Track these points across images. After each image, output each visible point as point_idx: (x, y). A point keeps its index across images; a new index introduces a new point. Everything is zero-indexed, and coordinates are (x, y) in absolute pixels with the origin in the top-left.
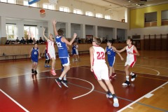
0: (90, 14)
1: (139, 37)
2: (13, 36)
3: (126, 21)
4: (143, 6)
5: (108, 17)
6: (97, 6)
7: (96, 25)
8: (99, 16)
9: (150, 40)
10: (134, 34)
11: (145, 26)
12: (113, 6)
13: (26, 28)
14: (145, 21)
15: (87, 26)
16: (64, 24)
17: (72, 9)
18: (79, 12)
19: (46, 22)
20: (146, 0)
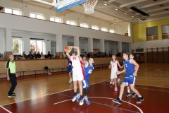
1: (142, 50)
3: (129, 35)
4: (145, 21)
5: (112, 31)
6: (102, 20)
7: (103, 38)
8: (104, 30)
9: (152, 53)
11: (148, 39)
12: (117, 20)
14: (147, 35)
15: (94, 40)
16: (72, 37)
17: (79, 23)
18: (85, 26)
19: (55, 36)
20: (148, 15)
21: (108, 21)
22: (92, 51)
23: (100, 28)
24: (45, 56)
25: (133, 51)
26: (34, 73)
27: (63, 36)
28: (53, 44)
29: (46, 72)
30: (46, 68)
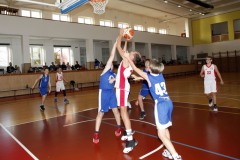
0: (139, 28)
1: (205, 55)
2: (39, 61)
3: (187, 36)
4: (208, 16)
5: (163, 32)
6: (149, 17)
7: (149, 42)
8: (152, 30)
9: (221, 58)
10: (199, 52)
11: (213, 40)
12: (170, 16)
13: (57, 50)
14: (213, 35)
15: (137, 44)
16: (107, 42)
17: (116, 23)
19: (83, 41)
20: (212, 7)
21: (157, 18)
24: (73, 67)
25: (193, 57)
27: (94, 41)
28: (83, 52)
30: (72, 83)
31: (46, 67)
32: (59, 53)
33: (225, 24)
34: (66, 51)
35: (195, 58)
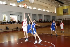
0: (40, 9)
1: (61, 19)
2: (5, 20)
3: (56, 13)
4: (62, 6)
5: (48, 11)
6: (43, 6)
7: (43, 14)
8: (44, 10)
9: (66, 20)
10: (59, 18)
11: (64, 14)
12: (50, 6)
15: (39, 15)
17: (32, 7)
18: (35, 9)
19: (21, 13)
20: (64, 3)
21: (46, 6)
22: (38, 20)
23: (42, 10)
24: (17, 22)
25: (57, 20)
26: (12, 30)
28: (21, 17)
29: (17, 30)
30: (17, 28)
31: (7, 22)
32: (12, 17)
33: (67, 9)
34: (15, 16)
35: (58, 20)
